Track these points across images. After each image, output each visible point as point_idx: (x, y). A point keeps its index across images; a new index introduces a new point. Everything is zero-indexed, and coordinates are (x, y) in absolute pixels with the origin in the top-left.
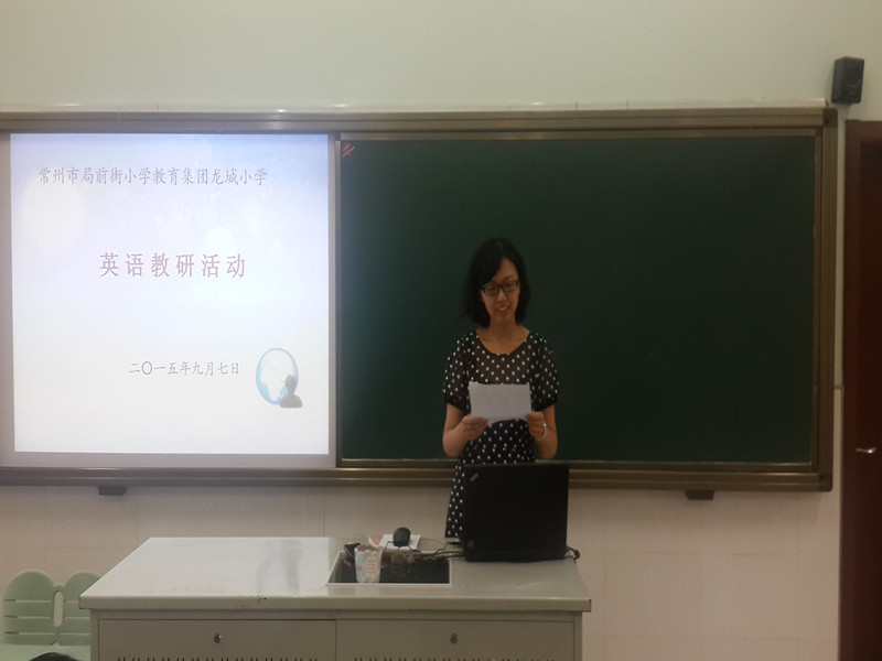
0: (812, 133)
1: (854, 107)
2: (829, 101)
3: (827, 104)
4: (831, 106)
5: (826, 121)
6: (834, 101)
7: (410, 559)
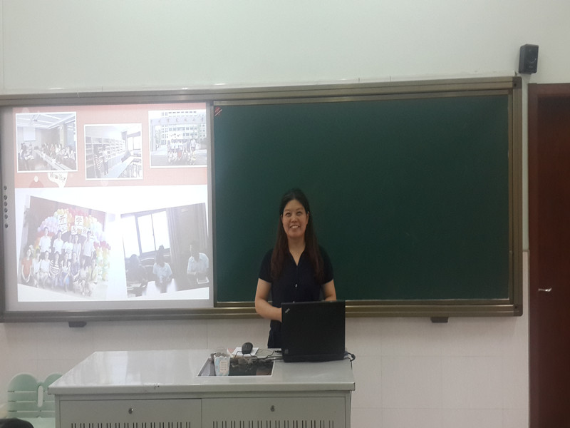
0: (506, 92)
1: (533, 75)
2: (517, 72)
3: (516, 74)
4: (519, 75)
5: (515, 85)
6: (520, 72)
7: (250, 361)
